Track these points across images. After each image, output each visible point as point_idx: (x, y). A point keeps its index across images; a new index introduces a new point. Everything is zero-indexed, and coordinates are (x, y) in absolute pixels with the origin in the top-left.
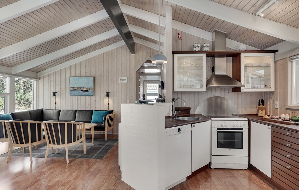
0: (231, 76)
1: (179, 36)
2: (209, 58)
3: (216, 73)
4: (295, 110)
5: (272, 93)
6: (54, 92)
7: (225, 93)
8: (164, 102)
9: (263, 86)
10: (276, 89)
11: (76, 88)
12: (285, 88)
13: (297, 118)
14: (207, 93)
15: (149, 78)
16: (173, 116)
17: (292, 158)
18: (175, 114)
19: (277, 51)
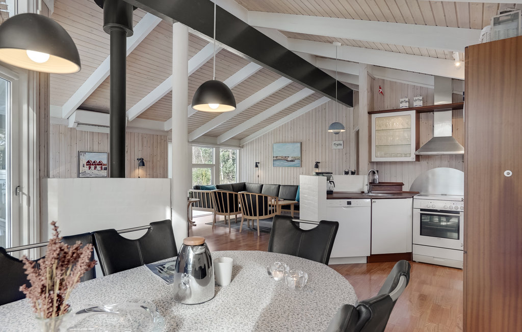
6: (256, 163)
7: (457, 162)
11: (280, 158)
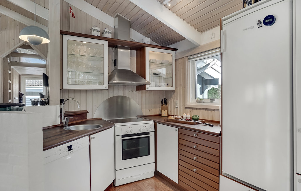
0: (135, 71)
1: (71, 11)
2: (111, 48)
3: (119, 67)
4: (193, 108)
5: (173, 92)
7: (129, 91)
8: (49, 104)
9: (166, 84)
10: (176, 88)
12: (184, 87)
13: (197, 117)
14: (108, 92)
15: (29, 71)
16: (61, 125)
17: (198, 160)
18: (64, 121)
19: (177, 49)
